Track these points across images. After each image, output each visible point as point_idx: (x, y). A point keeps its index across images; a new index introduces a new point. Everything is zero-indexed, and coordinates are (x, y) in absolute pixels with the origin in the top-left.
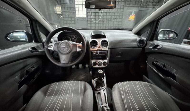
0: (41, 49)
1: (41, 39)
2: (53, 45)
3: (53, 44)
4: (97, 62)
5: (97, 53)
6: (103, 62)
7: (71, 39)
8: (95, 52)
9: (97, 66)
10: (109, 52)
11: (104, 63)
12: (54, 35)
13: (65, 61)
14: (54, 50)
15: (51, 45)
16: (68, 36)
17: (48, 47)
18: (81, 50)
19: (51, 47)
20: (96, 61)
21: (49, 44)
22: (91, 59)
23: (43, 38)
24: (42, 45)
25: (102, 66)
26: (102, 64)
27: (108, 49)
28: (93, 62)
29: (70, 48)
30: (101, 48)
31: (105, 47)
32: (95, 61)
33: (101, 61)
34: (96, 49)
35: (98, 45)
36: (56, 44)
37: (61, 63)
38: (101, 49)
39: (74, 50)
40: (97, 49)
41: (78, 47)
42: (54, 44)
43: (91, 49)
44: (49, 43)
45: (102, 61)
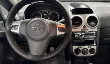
0: (2, 30)
1: (2, 15)
2: (18, 25)
3: (18, 23)
4: (81, 49)
5: (82, 36)
6: (90, 48)
7: (43, 14)
8: (79, 33)
9: (81, 55)
10: (98, 33)
11: (92, 51)
12: (19, 10)
13: (38, 51)
14: (20, 34)
15: (16, 26)
16: (38, 10)
17: (11, 29)
18: (63, 33)
19: (15, 29)
20: (80, 47)
21: (12, 24)
22: (72, 44)
23: (4, 14)
24: (3, 23)
25: (89, 54)
26: (88, 51)
27: (98, 29)
28: (74, 48)
29: (46, 31)
30: (88, 28)
31: (92, 26)
32: (78, 48)
33: (86, 47)
34: (80, 29)
35: (83, 24)
36: (22, 23)
37: (31, 55)
38: (88, 30)
39: (52, 34)
40: (82, 30)
41: (59, 29)
42: (20, 23)
43: (73, 30)
44: (12, 22)
45: (88, 47)
